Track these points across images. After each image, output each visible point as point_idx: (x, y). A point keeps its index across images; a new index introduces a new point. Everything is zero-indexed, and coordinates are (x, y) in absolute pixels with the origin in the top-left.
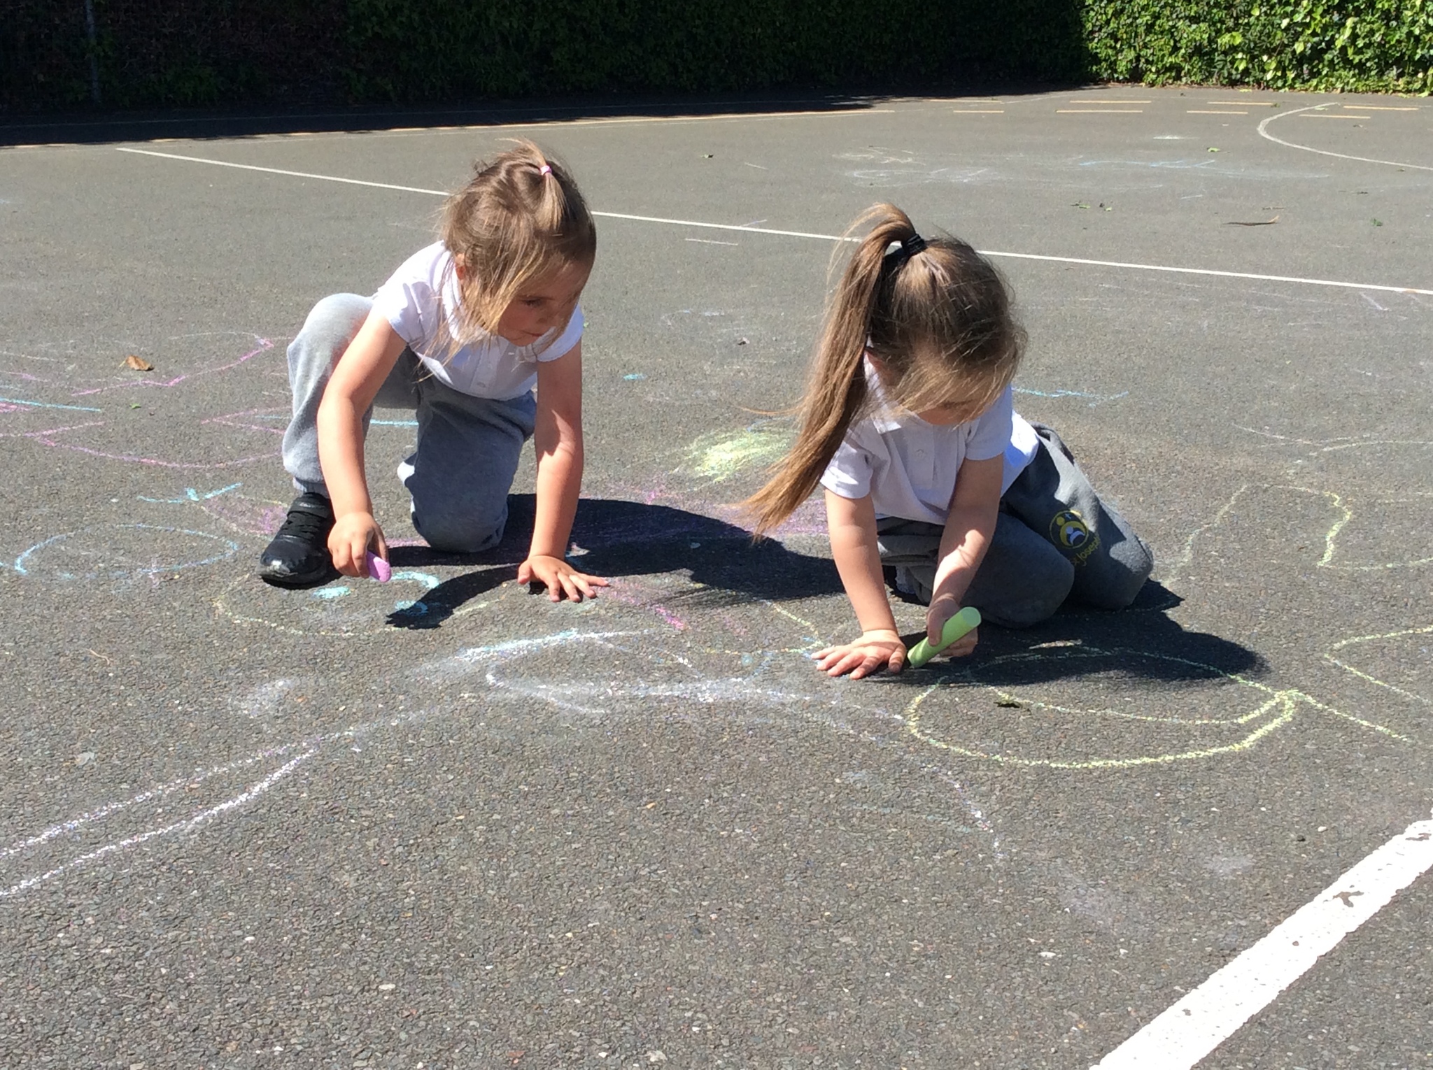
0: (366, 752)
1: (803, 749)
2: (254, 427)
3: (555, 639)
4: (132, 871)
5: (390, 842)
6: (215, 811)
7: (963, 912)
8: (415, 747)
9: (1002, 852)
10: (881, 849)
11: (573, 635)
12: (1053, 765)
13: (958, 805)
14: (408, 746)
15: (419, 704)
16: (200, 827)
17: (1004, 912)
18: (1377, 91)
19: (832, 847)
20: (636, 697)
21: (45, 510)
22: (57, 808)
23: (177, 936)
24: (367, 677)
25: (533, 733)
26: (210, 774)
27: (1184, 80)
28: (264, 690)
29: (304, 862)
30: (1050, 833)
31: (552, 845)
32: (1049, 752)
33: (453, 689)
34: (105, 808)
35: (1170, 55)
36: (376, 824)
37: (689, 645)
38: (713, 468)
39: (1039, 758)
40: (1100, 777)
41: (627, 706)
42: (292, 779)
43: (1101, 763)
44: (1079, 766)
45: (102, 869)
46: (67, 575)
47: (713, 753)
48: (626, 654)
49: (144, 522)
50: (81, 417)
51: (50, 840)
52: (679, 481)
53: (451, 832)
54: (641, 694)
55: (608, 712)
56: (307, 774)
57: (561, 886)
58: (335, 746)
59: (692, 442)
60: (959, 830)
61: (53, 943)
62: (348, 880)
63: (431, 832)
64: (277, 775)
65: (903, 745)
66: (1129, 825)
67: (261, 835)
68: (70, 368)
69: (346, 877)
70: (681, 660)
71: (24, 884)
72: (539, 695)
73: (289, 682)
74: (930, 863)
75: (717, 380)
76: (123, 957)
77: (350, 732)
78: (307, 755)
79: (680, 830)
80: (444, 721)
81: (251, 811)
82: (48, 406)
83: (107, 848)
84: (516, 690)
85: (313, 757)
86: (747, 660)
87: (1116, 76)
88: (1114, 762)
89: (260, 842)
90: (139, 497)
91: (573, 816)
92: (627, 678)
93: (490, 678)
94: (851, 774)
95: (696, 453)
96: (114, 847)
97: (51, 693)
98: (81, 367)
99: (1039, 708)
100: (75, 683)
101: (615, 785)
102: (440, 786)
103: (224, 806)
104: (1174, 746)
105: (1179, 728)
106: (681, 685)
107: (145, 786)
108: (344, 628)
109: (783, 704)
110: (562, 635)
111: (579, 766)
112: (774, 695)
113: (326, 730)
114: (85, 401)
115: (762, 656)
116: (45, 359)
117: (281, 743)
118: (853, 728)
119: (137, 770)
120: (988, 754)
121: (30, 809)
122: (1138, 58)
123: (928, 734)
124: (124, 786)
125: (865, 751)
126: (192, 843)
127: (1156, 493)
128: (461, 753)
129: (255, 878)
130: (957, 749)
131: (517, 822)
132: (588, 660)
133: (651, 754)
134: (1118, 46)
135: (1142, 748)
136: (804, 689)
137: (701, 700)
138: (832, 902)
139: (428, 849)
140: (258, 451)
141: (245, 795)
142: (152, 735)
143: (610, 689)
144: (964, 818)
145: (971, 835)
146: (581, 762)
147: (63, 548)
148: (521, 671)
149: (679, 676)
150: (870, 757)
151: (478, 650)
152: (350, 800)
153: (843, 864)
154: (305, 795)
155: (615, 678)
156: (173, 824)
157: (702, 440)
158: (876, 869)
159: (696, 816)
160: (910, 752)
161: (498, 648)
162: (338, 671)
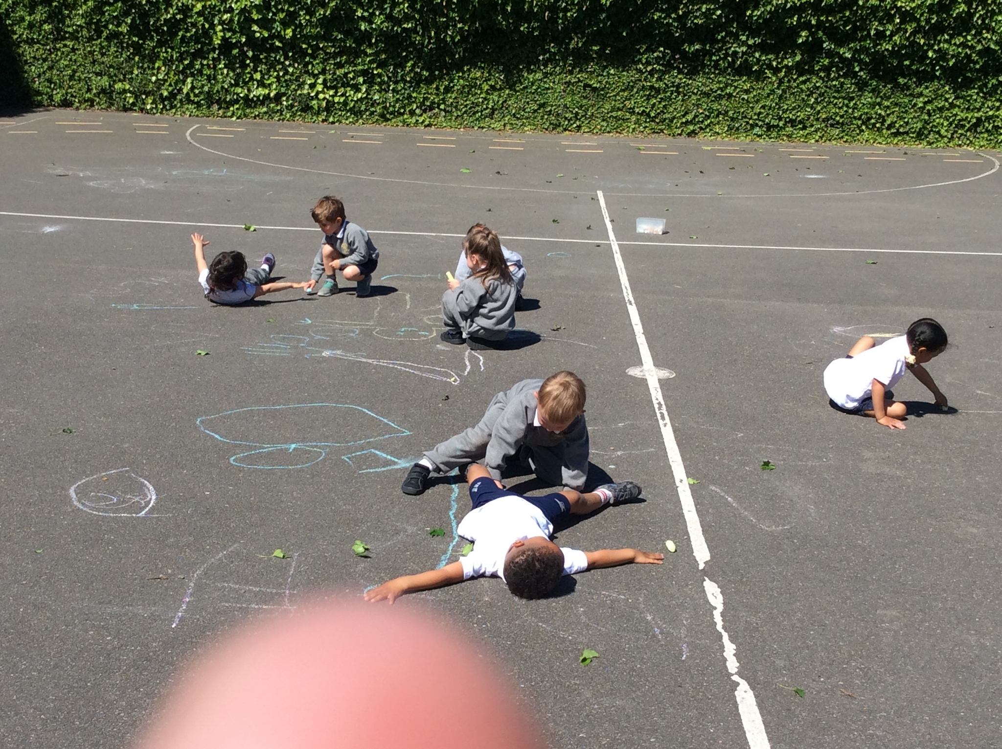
18: (209, 117)
35: (87, 93)
87: (53, 103)
122: (67, 93)
134: (52, 86)
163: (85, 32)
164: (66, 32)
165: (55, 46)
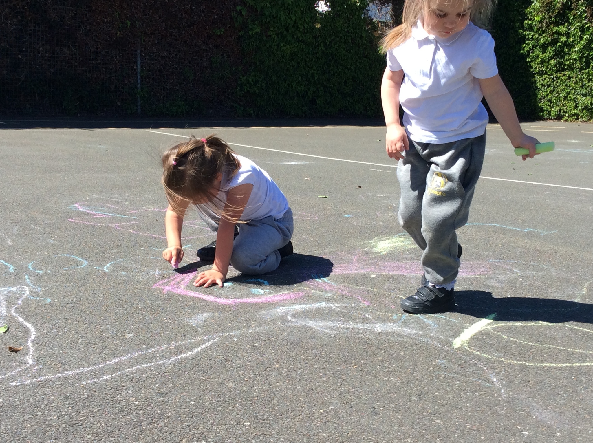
0: (239, 341)
1: (419, 351)
2: (196, 226)
3: (316, 306)
4: (147, 376)
5: (248, 373)
6: (179, 357)
7: (489, 415)
8: (259, 340)
9: (505, 394)
10: (453, 389)
11: (323, 304)
12: (527, 364)
13: (486, 376)
14: (256, 339)
15: (260, 325)
16: (174, 362)
17: (506, 416)
19: (432, 387)
20: (349, 328)
21: (116, 251)
22: (118, 352)
23: (164, 400)
24: (240, 314)
25: (306, 338)
26: (177, 344)
27: (580, 120)
28: (199, 316)
29: (214, 377)
30: (526, 388)
31: (314, 378)
32: (525, 359)
33: (274, 321)
34: (137, 353)
35: (574, 109)
36: (243, 366)
37: (371, 311)
38: (381, 249)
39: (521, 361)
40: (548, 370)
41: (345, 331)
42: (210, 348)
43: (548, 365)
44: (538, 365)
45: (135, 374)
46: (123, 273)
47: (381, 350)
48: (345, 312)
49: (153, 256)
50: (130, 220)
51: (115, 363)
52: (367, 253)
53: (273, 371)
54: (351, 327)
55: (338, 332)
56: (216, 347)
57: (318, 393)
58: (226, 338)
59: (372, 240)
60: (487, 385)
61: (116, 398)
62: (231, 385)
63: (265, 370)
64: (204, 346)
65: (461, 352)
66: (561, 388)
67: (197, 366)
68: (126, 203)
69: (231, 384)
70: (367, 316)
71: (105, 377)
72: (309, 325)
73: (208, 314)
74: (474, 396)
75: (382, 219)
76: (143, 405)
77: (233, 333)
78: (216, 340)
79: (367, 377)
80: (270, 331)
81: (194, 358)
82: (118, 216)
83: (137, 367)
84: (300, 323)
85: (218, 341)
86: (395, 317)
87: (550, 117)
88: (554, 365)
89: (197, 369)
90: (151, 248)
91: (323, 368)
92: (345, 321)
93: (289, 318)
94: (439, 361)
95: (374, 244)
96: (140, 367)
97: (117, 313)
98: (130, 203)
99: (521, 343)
100: (126, 310)
101: (340, 358)
102: (269, 354)
103: (183, 356)
104: (580, 360)
105: (582, 354)
106: (368, 325)
107: (152, 347)
108: (230, 297)
109: (410, 334)
110: (319, 304)
111: (325, 351)
112: (407, 331)
113: (223, 332)
114: (132, 214)
115: (401, 316)
116: (117, 200)
117: (206, 335)
118: (440, 345)
119: (149, 341)
120: (498, 358)
121: (108, 352)
122: (560, 110)
123: (472, 349)
124: (144, 346)
125: (445, 353)
126: (170, 367)
127: (570, 268)
128: (277, 343)
129: (195, 381)
130: (485, 355)
131: (300, 369)
132: (329, 314)
133: (355, 348)
134: (552, 105)
135: (566, 360)
136: (419, 329)
137: (376, 330)
138: (432, 407)
139: (264, 376)
140: (198, 234)
141: (191, 352)
142: (155, 329)
143: (338, 324)
144: (488, 380)
145: (492, 387)
146: (326, 350)
147: (122, 264)
148: (302, 316)
149: (367, 321)
150: (448, 356)
151: (284, 308)
152: (233, 357)
153: (436, 394)
154: (215, 354)
155: (340, 321)
156: (163, 360)
157: (376, 239)
158: (451, 397)
159: (374, 372)
160: (465, 355)
161: (292, 307)
162: (228, 312)
163: (578, 64)
164: (566, 65)
165: (557, 75)
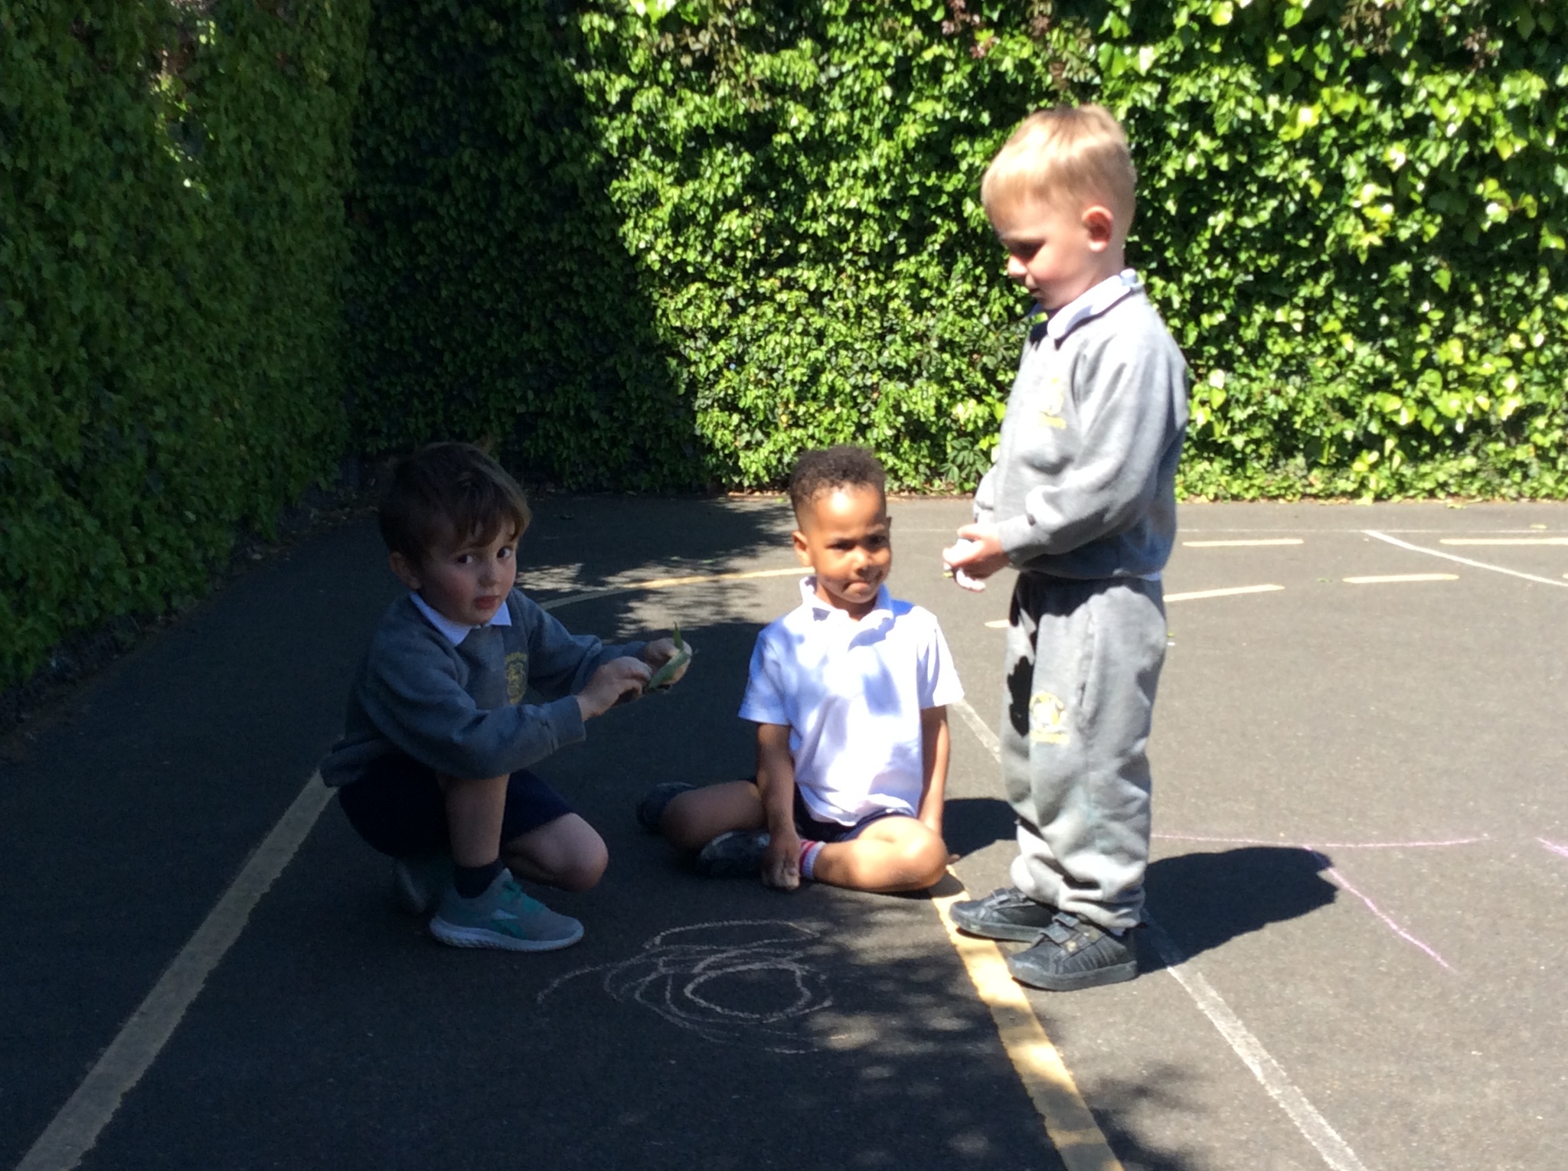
18: (1276, 497)
